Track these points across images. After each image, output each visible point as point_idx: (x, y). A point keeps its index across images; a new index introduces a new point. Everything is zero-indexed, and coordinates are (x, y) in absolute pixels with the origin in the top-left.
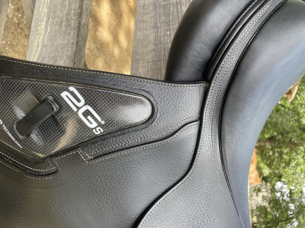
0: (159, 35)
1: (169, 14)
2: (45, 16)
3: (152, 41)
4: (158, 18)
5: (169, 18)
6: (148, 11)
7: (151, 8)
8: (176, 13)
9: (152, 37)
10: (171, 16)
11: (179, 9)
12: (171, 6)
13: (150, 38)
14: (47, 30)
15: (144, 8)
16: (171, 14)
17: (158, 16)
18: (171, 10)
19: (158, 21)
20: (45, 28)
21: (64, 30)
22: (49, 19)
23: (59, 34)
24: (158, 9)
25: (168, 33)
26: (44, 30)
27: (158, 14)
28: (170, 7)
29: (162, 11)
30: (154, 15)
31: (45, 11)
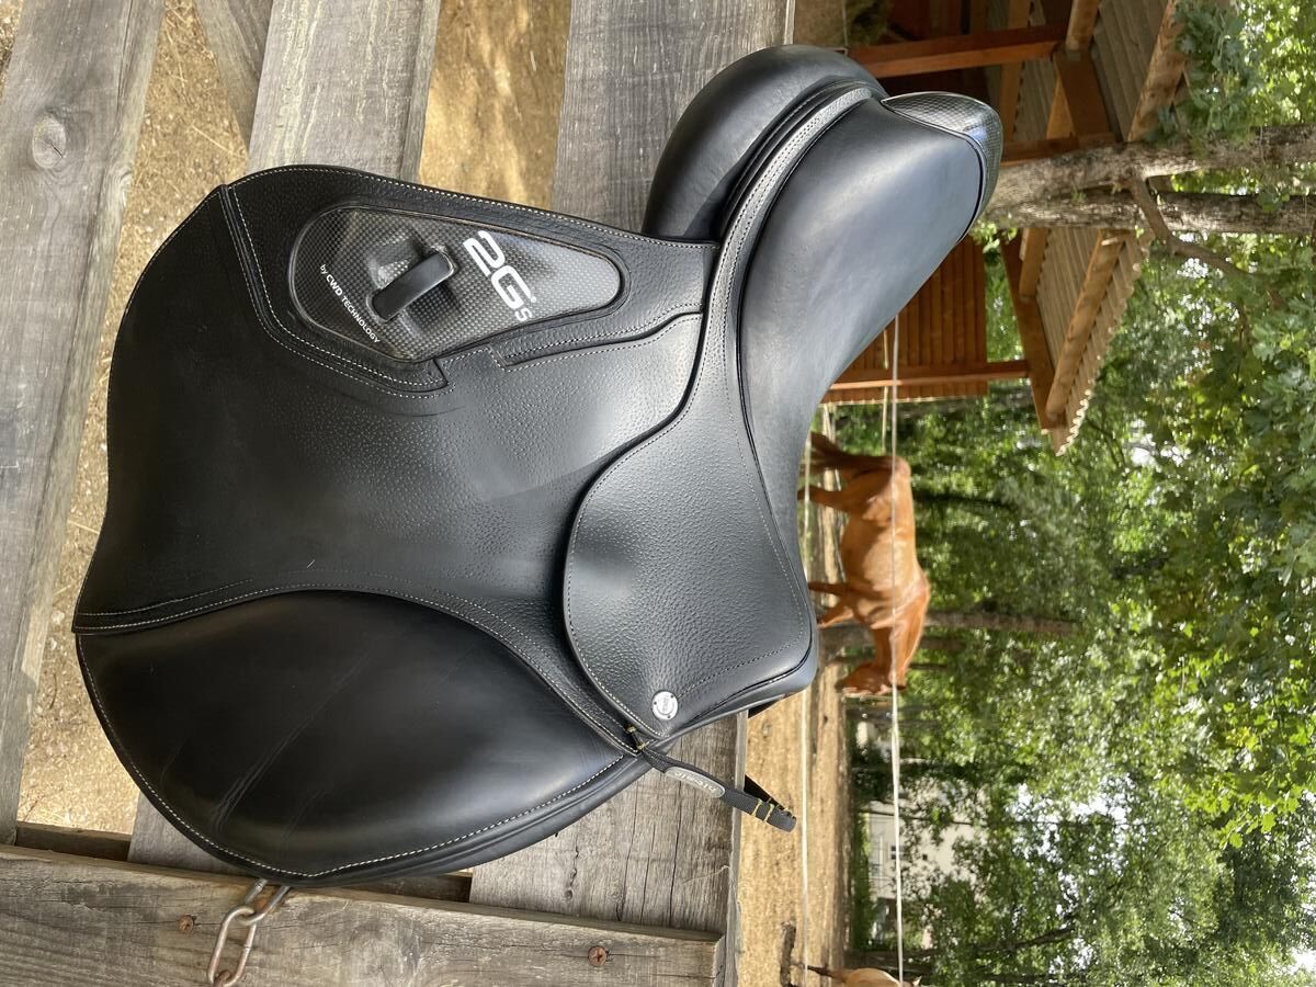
0: (619, 156)
1: (645, 108)
2: (301, 80)
3: (602, 166)
4: (618, 114)
5: (645, 116)
6: (593, 96)
7: (602, 88)
8: (661, 107)
9: (601, 159)
10: (649, 113)
11: (669, 99)
12: (650, 90)
13: (598, 160)
14: (308, 117)
15: (583, 88)
16: (649, 106)
17: (617, 109)
18: (650, 99)
19: (617, 120)
20: (302, 114)
21: (362, 122)
22: (314, 88)
23: (346, 132)
24: (618, 93)
25: (641, 151)
26: (299, 118)
27: (618, 104)
28: (646, 91)
29: (627, 97)
30: (607, 107)
31: (300, 66)
